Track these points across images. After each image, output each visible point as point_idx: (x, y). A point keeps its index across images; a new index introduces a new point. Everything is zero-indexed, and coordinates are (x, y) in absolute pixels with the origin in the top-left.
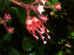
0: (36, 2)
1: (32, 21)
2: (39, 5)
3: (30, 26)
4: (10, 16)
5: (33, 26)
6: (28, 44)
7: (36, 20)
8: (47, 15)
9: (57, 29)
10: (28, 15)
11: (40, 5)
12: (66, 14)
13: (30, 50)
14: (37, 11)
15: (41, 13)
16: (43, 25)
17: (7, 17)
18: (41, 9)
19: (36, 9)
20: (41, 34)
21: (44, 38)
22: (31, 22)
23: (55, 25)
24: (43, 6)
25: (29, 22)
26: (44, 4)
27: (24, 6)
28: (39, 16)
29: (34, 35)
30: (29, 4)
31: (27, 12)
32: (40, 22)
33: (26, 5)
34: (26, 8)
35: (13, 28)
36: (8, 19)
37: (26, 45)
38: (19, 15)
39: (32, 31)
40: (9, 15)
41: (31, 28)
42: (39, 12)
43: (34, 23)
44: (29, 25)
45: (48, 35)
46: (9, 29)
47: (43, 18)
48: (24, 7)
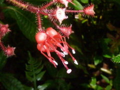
0: (52, 3)
1: (47, 35)
2: (58, 7)
3: (44, 43)
4: (9, 28)
5: (48, 43)
6: (35, 70)
7: (53, 33)
8: (71, 25)
9: (85, 42)
10: (40, 26)
11: (60, 7)
12: (101, 17)
13: (39, 79)
14: (55, 18)
15: (61, 22)
16: (65, 42)
17: (4, 29)
18: (61, 15)
19: (53, 14)
20: (62, 57)
21: (66, 63)
22: (45, 37)
23: (83, 37)
24: (65, 9)
25: (41, 37)
26: (67, 6)
27: (33, 10)
28: (58, 27)
29: (50, 59)
30: (40, 7)
31: (38, 20)
32: (60, 36)
33: (35, 8)
34: (36, 13)
35: (14, 47)
36: (5, 32)
37: (32, 71)
38: (21, 20)
39: (46, 53)
40: (7, 25)
41: (45, 46)
42: (58, 20)
43: (49, 38)
44: (41, 42)
45: (73, 58)
46: (8, 49)
47: (64, 30)
48: (32, 12)
